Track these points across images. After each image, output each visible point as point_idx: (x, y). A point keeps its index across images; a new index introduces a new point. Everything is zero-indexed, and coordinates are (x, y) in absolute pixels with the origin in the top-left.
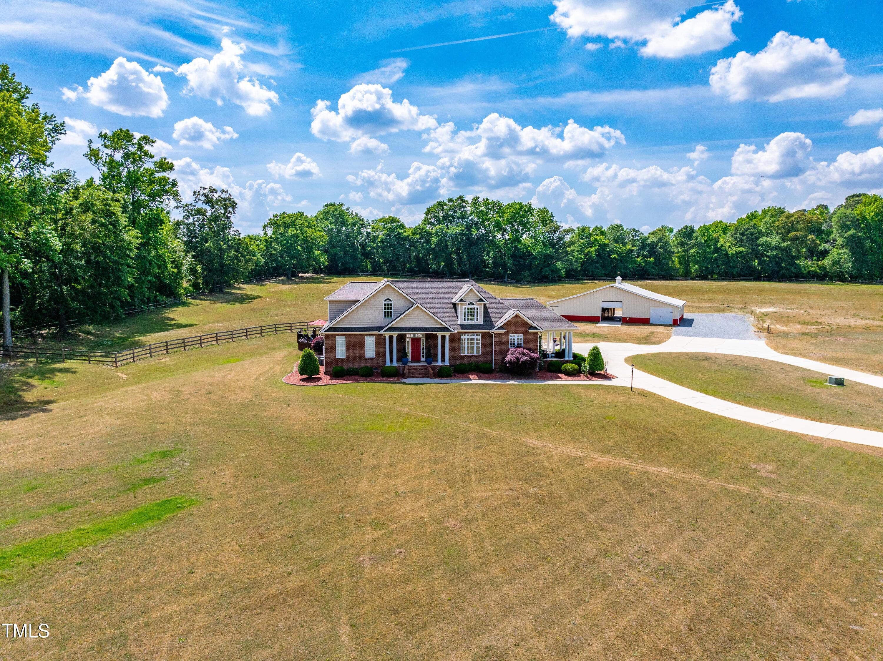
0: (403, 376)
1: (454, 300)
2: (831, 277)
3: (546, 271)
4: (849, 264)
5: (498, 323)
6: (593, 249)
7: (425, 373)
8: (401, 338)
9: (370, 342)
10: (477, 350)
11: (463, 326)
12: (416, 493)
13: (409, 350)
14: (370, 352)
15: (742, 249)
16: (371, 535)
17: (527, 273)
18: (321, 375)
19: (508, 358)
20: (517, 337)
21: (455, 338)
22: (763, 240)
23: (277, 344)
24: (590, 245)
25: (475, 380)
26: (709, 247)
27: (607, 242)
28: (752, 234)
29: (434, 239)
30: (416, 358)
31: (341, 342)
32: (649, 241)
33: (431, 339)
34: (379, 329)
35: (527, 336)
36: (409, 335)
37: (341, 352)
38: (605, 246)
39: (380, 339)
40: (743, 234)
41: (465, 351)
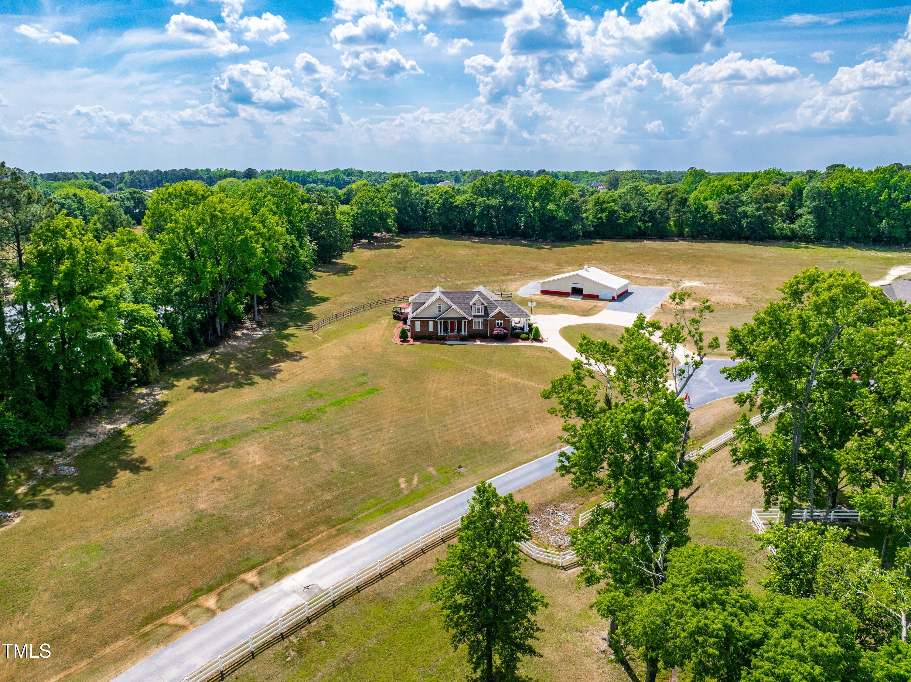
0: (446, 340)
1: (471, 304)
2: (799, 238)
3: (565, 233)
4: (812, 229)
5: (491, 315)
6: (604, 215)
7: (455, 338)
8: (445, 323)
9: (431, 324)
10: (481, 327)
11: (474, 316)
12: (446, 388)
13: (449, 327)
14: (431, 328)
15: (724, 217)
16: (432, 398)
17: (551, 234)
18: (409, 339)
19: (495, 332)
20: (500, 322)
21: (471, 323)
22: (743, 208)
23: (380, 314)
24: (603, 211)
25: (478, 343)
26: (699, 213)
27: (616, 208)
28: (734, 203)
29: (478, 209)
30: (452, 330)
31: (418, 324)
32: (649, 209)
33: (460, 323)
34: (435, 318)
35: (504, 321)
36: (449, 321)
37: (418, 328)
38: (615, 212)
39: (436, 323)
40: (727, 203)
41: (475, 327)
